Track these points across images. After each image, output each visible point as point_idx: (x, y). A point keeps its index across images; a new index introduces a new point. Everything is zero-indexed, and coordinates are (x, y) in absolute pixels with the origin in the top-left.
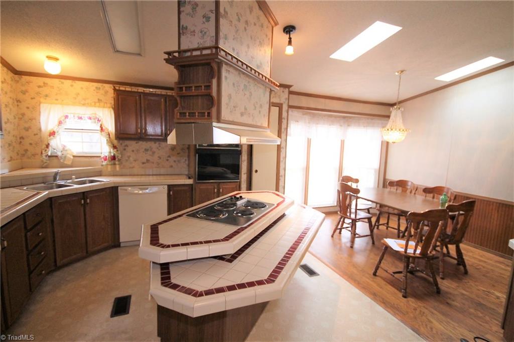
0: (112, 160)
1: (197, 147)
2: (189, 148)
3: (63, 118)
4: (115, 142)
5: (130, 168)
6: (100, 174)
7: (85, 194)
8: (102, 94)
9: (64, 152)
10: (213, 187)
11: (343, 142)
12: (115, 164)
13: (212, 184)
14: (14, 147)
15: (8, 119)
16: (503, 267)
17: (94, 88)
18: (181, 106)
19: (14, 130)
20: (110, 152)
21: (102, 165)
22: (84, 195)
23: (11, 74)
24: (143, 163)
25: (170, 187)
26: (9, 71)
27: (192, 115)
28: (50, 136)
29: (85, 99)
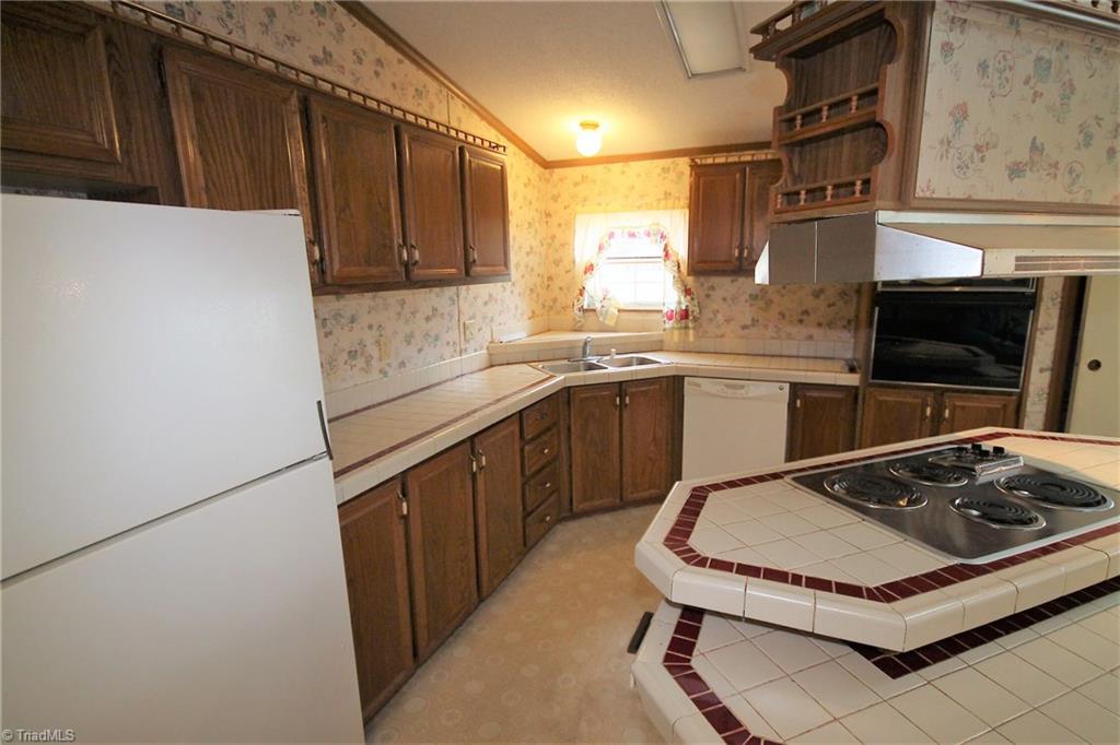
0: (682, 319)
1: (880, 288)
2: (858, 291)
3: (606, 238)
4: (690, 280)
5: (717, 336)
6: (659, 347)
7: (624, 386)
8: (672, 181)
9: (605, 303)
10: (918, 401)
12: (687, 327)
13: (919, 393)
14: (538, 295)
15: (532, 248)
17: (659, 171)
18: (791, 171)
19: (539, 264)
20: (680, 303)
21: (664, 330)
22: (621, 387)
23: (539, 169)
24: (744, 327)
25: (797, 389)
26: (537, 165)
27: (816, 193)
28: (585, 273)
29: (641, 197)
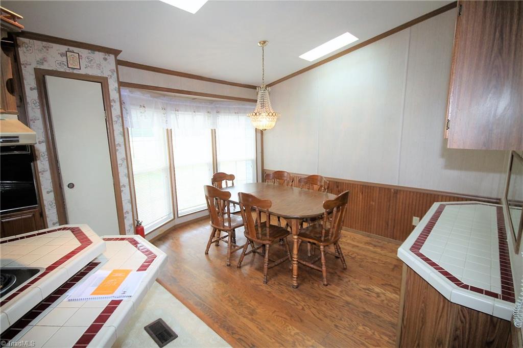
11: (214, 132)
16: (371, 248)
